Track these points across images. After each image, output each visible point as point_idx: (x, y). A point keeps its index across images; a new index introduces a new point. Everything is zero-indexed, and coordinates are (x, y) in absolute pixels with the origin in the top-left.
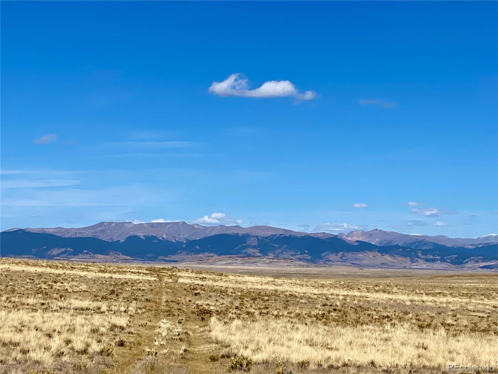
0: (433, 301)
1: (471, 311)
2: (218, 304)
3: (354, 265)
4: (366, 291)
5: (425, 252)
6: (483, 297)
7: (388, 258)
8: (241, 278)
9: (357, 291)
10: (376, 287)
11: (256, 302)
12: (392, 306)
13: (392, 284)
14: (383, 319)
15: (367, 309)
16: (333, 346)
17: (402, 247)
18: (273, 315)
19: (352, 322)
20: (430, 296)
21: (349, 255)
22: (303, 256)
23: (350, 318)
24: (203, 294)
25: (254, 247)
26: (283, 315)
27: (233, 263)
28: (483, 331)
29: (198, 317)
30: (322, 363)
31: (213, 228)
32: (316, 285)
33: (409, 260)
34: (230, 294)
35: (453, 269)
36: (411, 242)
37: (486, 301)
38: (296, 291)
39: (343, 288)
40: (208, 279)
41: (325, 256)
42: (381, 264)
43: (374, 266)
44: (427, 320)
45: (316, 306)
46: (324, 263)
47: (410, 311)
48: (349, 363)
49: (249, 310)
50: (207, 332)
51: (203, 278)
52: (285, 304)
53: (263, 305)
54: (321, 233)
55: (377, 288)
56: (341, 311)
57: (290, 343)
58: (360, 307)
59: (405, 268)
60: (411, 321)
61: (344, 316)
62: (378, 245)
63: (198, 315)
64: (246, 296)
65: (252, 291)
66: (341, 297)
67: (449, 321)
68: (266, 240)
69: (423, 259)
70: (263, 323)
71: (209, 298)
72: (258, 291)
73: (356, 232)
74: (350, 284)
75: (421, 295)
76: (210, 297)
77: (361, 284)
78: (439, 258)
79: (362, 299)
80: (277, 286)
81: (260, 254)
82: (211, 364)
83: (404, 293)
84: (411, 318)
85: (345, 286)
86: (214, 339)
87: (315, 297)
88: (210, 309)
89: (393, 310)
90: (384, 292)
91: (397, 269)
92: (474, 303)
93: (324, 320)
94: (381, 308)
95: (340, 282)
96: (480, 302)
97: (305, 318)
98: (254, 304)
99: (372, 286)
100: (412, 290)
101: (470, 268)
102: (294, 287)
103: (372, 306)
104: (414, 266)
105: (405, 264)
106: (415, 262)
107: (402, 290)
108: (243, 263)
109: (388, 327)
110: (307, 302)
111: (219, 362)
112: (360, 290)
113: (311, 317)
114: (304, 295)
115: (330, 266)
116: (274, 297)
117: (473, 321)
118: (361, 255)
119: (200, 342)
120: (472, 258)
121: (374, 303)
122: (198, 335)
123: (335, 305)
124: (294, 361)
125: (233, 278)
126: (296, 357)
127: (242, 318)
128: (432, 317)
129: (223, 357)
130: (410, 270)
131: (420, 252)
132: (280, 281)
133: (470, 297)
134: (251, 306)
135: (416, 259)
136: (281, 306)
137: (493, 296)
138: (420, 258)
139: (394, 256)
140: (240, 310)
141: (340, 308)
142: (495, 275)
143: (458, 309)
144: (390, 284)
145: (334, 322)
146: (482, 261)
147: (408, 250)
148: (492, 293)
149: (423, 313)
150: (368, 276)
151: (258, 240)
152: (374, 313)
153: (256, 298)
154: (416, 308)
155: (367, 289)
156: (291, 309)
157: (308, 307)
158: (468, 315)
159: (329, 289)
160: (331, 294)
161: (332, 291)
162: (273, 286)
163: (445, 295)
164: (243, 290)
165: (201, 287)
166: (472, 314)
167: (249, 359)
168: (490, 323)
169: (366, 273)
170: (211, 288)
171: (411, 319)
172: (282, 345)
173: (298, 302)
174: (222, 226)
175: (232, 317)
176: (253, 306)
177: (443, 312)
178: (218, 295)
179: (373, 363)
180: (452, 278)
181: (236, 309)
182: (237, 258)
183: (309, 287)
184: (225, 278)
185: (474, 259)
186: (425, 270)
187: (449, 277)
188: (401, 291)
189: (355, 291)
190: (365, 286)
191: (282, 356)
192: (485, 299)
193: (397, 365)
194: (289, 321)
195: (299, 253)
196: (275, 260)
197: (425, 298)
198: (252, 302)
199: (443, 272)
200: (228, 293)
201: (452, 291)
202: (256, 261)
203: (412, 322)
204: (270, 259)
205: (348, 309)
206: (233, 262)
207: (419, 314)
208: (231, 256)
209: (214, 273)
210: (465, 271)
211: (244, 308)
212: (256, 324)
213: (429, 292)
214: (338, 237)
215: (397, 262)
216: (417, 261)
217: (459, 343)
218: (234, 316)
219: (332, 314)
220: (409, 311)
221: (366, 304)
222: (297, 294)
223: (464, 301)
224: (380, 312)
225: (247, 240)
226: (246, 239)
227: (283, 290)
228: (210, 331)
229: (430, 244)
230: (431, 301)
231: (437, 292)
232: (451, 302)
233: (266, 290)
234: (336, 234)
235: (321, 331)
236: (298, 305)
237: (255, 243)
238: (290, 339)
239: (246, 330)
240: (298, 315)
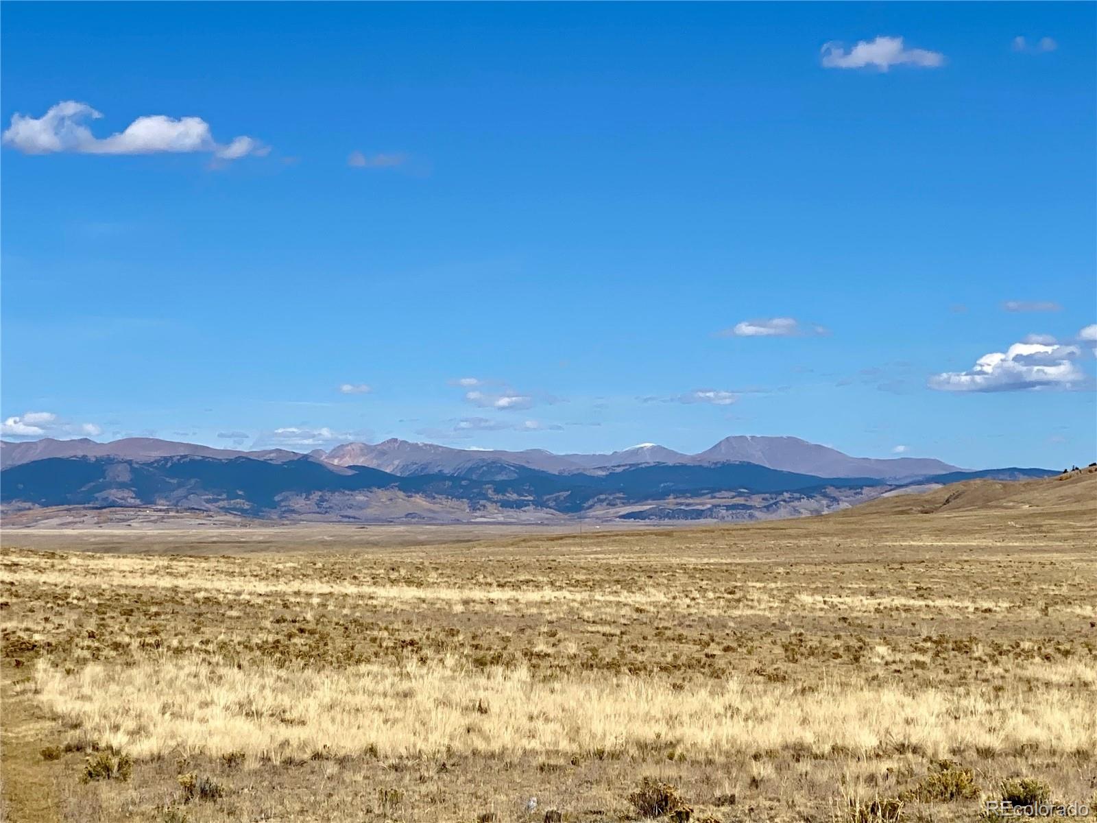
0: (512, 601)
1: (588, 622)
2: (49, 626)
3: (347, 520)
4: (371, 581)
5: (500, 488)
6: (619, 586)
7: (420, 501)
8: (96, 562)
9: (352, 584)
10: (391, 571)
11: (132, 619)
12: (423, 617)
13: (427, 564)
14: (403, 647)
15: (371, 626)
16: (295, 715)
17: (451, 478)
18: (169, 647)
19: (337, 658)
20: (506, 588)
21: (337, 498)
22: (232, 502)
23: (334, 649)
24: (15, 604)
25: (122, 486)
26: (190, 648)
27: (76, 523)
28: (609, 666)
29: (8, 659)
30: (269, 755)
31: (29, 445)
32: (263, 572)
33: (466, 506)
34: (75, 602)
35: (562, 522)
36: (469, 465)
37: (625, 597)
38: (218, 588)
39: (321, 578)
40: (22, 567)
41: (282, 501)
42: (407, 516)
43: (390, 522)
44: (495, 647)
45: (263, 625)
46: (281, 517)
47: (461, 627)
48: (324, 753)
49: (119, 639)
50: (30, 695)
51: (11, 566)
52: (194, 621)
53: (148, 626)
54: (271, 452)
55: (394, 575)
56: (315, 633)
57: (207, 712)
58: (355, 621)
59: (458, 522)
60: (461, 650)
61: (321, 644)
62: (398, 475)
63: (7, 656)
64: (109, 606)
65: (122, 592)
66: (315, 601)
67: (541, 647)
68: (151, 469)
69: (496, 502)
70: (148, 668)
71: (29, 614)
72: (136, 592)
73: (349, 448)
74: (337, 566)
75: (488, 587)
76: (32, 611)
77: (361, 567)
78: (532, 499)
79: (361, 602)
80: (176, 577)
81: (138, 502)
82: (45, 767)
83: (452, 583)
84: (462, 642)
85: (325, 572)
86: (46, 710)
87: (260, 601)
88: (33, 640)
89: (425, 626)
90: (409, 582)
91: (442, 525)
92: (598, 601)
93: (278, 655)
94: (400, 623)
95: (315, 564)
96: (611, 598)
97: (238, 653)
98: (127, 625)
99: (382, 571)
100: (468, 576)
101: (597, 518)
102: (215, 578)
103: (380, 619)
104: (476, 517)
105: (459, 515)
106: (479, 509)
107: (449, 577)
108: (98, 523)
109: (412, 666)
110: (241, 614)
111: (62, 760)
112: (357, 582)
113: (251, 649)
114: (237, 598)
115: (295, 522)
116: (169, 607)
117: (589, 645)
118: (360, 498)
119: (18, 717)
120: (602, 497)
121: (386, 610)
122: (13, 700)
123: (301, 619)
124: (214, 753)
125: (80, 562)
126: (220, 745)
127: (103, 659)
128: (506, 640)
129: (69, 749)
130: (470, 528)
131: (490, 486)
132: (183, 566)
133: (592, 589)
134: (122, 630)
135: (482, 502)
136: (187, 627)
137: (639, 583)
138: (489, 500)
139: (434, 498)
140: (98, 640)
141: (311, 626)
142: (652, 534)
143: (561, 618)
144: (422, 563)
145: (299, 659)
146: (623, 503)
147: (464, 483)
148: (639, 577)
149: (488, 631)
150: (379, 543)
151: (133, 470)
152: (386, 634)
153: (132, 611)
154: (475, 619)
155: (373, 578)
156: (208, 632)
157: (245, 627)
158: (582, 632)
159: (290, 581)
160: (295, 593)
161: (296, 585)
162: (168, 578)
163: (538, 586)
164: (104, 590)
165: (9, 587)
166: (589, 629)
167: (124, 754)
168: (624, 648)
169: (373, 536)
170: (31, 590)
171: (462, 645)
172: (191, 718)
173: (223, 615)
174: (50, 441)
175: (82, 656)
176: (126, 629)
177: (530, 627)
178: (49, 605)
179: (372, 751)
180: (560, 541)
181: (89, 637)
182: (84, 512)
183: (247, 579)
184: (62, 564)
185: (606, 499)
186: (501, 526)
187: (553, 540)
188: (446, 579)
189: (346, 583)
190: (369, 572)
191: (190, 742)
192: (622, 591)
193: (420, 751)
194: (204, 660)
195: (224, 496)
196: (171, 514)
197: (496, 594)
198: (123, 619)
199: (540, 528)
200: (70, 600)
201: (553, 576)
202: (127, 517)
203: (463, 653)
204: (160, 510)
205: (329, 629)
206: (77, 520)
207: (479, 633)
208: (71, 507)
209: (35, 553)
210: (587, 527)
211: (107, 633)
212: (134, 671)
213: (506, 580)
214: (310, 460)
215: (440, 510)
216: (484, 506)
217: (553, 696)
218: (87, 654)
219: (295, 640)
220: (458, 627)
221: (369, 614)
222: (221, 598)
223: (578, 597)
224: (397, 633)
225: (105, 470)
226: (105, 468)
227: (189, 588)
228: (36, 692)
229: (512, 468)
230: (508, 602)
231: (522, 578)
232: (551, 599)
233: (152, 590)
234: (305, 453)
235: (269, 681)
236: (222, 622)
237: (125, 477)
238: (205, 705)
239: (113, 688)
240: (223, 646)
